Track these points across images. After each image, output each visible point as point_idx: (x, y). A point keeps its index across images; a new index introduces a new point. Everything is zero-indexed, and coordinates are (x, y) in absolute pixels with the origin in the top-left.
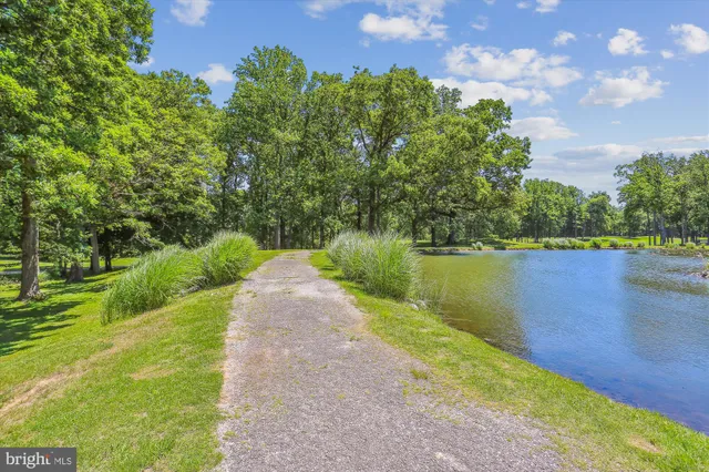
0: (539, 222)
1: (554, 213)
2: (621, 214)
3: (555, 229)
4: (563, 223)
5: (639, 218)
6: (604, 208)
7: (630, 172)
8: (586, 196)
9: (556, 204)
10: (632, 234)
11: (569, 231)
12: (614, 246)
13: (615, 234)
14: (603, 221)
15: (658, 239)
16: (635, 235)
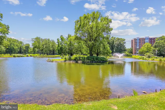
0: (11, 50)
1: (16, 47)
2: (32, 49)
3: (16, 52)
4: (18, 50)
5: (35, 50)
6: (29, 47)
7: (34, 40)
8: (25, 44)
9: (17, 45)
10: (34, 53)
11: (20, 52)
12: (31, 56)
13: (31, 53)
14: (28, 50)
15: (39, 54)
16: (35, 54)
